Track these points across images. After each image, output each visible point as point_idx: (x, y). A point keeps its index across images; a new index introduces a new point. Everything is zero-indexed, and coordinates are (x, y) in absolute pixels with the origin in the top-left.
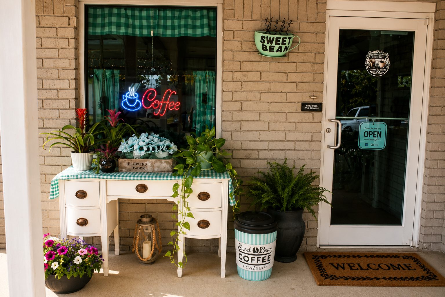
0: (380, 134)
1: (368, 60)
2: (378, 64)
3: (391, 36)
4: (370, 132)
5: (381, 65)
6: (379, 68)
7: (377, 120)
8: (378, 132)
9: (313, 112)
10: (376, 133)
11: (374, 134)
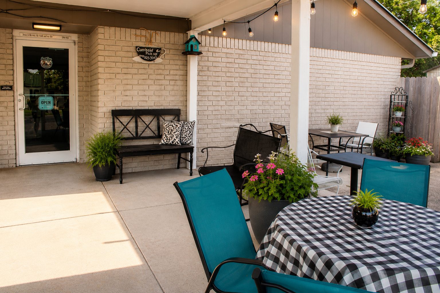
0: (50, 102)
1: (42, 62)
2: (47, 63)
3: (56, 50)
4: (44, 101)
5: (48, 63)
6: (47, 64)
7: (47, 96)
8: (49, 101)
9: (7, 91)
10: (48, 102)
11: (47, 102)
